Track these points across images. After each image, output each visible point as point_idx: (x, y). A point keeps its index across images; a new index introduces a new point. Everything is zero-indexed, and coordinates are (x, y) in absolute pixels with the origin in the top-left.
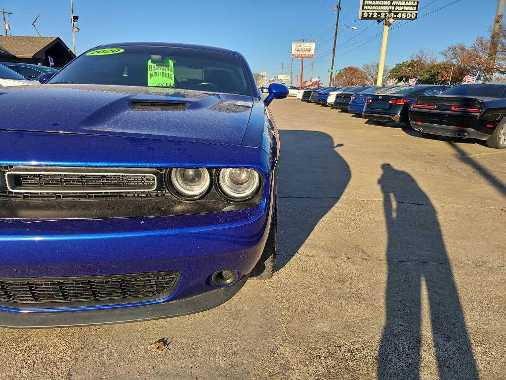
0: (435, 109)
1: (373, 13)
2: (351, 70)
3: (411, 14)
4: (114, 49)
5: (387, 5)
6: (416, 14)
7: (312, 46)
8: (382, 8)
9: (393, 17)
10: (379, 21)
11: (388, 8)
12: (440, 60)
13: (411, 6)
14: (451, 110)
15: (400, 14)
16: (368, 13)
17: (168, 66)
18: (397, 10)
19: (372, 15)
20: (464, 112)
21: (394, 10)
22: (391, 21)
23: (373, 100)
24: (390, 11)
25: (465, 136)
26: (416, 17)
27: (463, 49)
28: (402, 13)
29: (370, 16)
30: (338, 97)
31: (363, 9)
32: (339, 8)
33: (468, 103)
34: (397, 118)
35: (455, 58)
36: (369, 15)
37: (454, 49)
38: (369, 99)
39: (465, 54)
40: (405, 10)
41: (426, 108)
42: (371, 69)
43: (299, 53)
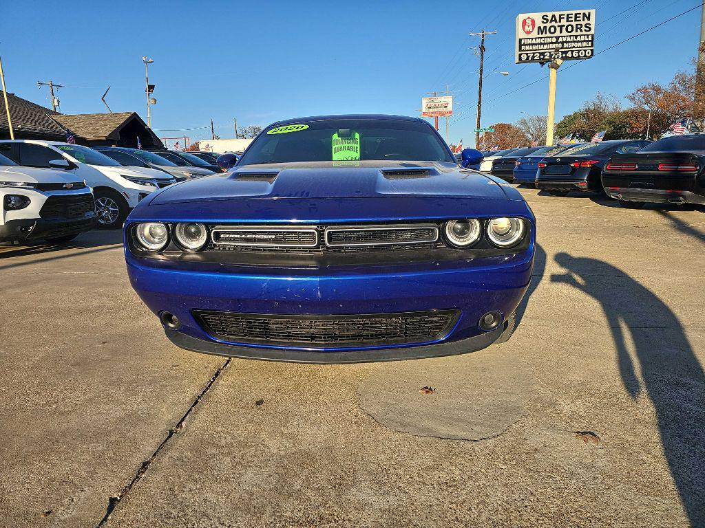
0: (636, 170)
1: (534, 54)
2: (503, 128)
3: (585, 51)
4: (297, 126)
5: (552, 43)
6: (592, 50)
7: (449, 100)
8: (546, 46)
9: (560, 57)
10: (542, 64)
11: (554, 46)
12: (626, 106)
13: (585, 41)
14: (658, 170)
15: (570, 52)
16: (527, 54)
17: (353, 139)
18: (566, 48)
19: (533, 57)
20: (676, 171)
21: (563, 48)
22: (559, 62)
23: (549, 165)
24: (557, 50)
25: (681, 201)
26: (592, 55)
27: (657, 90)
28: (572, 52)
29: (530, 59)
30: (495, 163)
31: (520, 50)
32: (482, 49)
33: (680, 159)
34: (583, 184)
35: (647, 103)
36: (528, 57)
37: (644, 90)
38: (544, 164)
39: (661, 96)
40: (577, 47)
41: (624, 169)
42: (530, 124)
43: (431, 110)
